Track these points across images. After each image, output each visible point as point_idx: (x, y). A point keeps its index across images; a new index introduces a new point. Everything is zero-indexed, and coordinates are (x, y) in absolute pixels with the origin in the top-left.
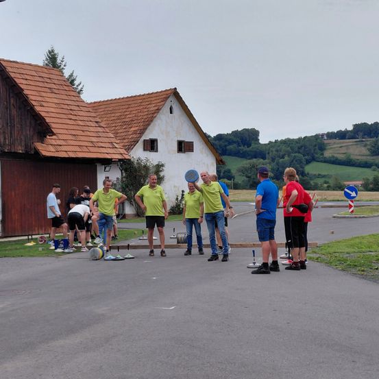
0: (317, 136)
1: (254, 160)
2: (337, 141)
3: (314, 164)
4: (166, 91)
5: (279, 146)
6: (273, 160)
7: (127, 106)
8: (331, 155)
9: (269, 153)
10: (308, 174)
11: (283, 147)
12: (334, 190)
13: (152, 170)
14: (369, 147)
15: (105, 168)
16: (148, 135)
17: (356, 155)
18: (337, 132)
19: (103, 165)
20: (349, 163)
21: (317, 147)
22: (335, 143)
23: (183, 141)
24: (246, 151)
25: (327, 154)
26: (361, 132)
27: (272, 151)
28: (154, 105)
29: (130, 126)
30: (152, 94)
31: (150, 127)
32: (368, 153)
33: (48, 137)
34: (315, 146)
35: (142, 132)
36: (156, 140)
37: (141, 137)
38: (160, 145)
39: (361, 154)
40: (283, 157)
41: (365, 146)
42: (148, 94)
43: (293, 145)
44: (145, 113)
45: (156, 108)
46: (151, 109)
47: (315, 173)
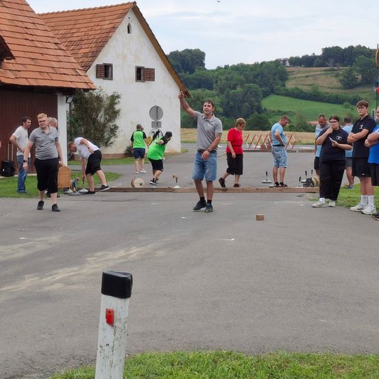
0: (277, 62)
1: (200, 90)
2: (302, 69)
3: (273, 98)
4: (123, 5)
5: (229, 74)
6: (222, 91)
7: (74, 22)
8: (293, 87)
9: (217, 82)
10: (265, 110)
11: (236, 75)
12: (297, 131)
13: (106, 102)
14: (342, 78)
15: (67, 99)
16: (102, 59)
17: (326, 87)
18: (303, 57)
19: (64, 95)
20: (315, 97)
21: (277, 76)
22: (299, 72)
23: (143, 68)
24: (188, 79)
25: (290, 85)
26: (332, 58)
27: (221, 80)
28: (108, 22)
29: (79, 47)
30: (105, 8)
31: (104, 50)
32: (340, 85)
33: (5, 61)
34: (275, 74)
35: (95, 55)
36: (110, 66)
37: (93, 61)
38: (116, 72)
39: (332, 86)
40: (234, 88)
41: (337, 76)
42: (101, 8)
43: (247, 73)
44: (98, 32)
45: (112, 26)
46: (105, 27)
47: (274, 109)
